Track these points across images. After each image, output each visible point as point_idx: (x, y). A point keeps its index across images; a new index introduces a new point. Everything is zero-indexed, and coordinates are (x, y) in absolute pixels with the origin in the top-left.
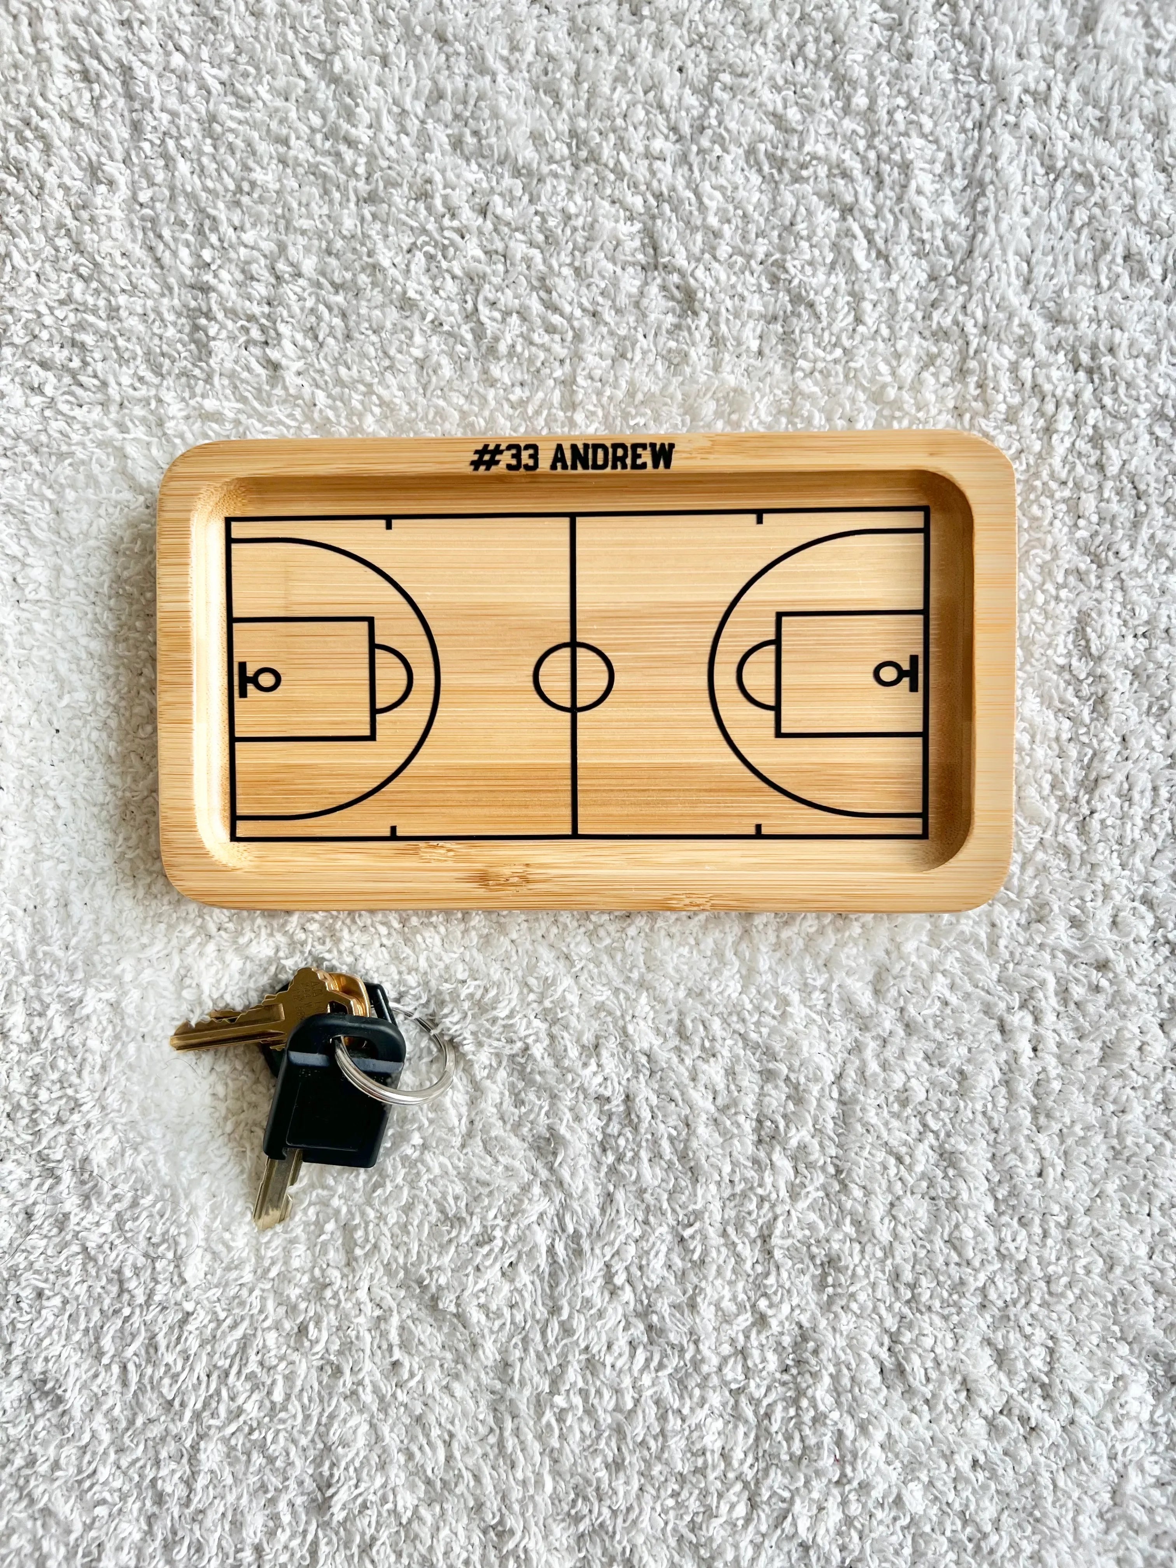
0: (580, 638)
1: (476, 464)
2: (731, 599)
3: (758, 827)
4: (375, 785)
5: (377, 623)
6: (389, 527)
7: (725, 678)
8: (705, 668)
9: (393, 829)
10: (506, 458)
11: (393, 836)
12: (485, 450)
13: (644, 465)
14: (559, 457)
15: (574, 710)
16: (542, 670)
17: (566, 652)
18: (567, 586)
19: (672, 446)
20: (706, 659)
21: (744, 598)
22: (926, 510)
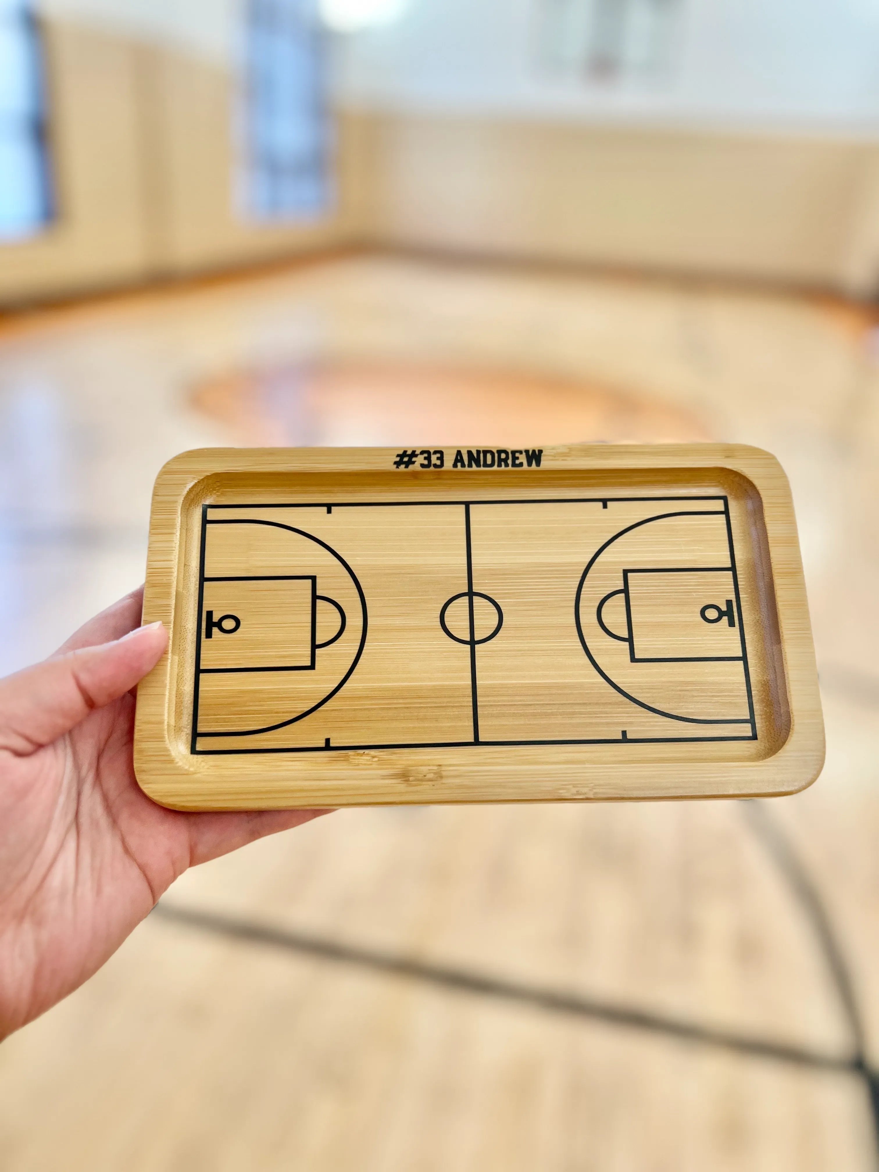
0: (475, 589)
1: (398, 464)
2: (588, 560)
3: (624, 733)
4: (313, 705)
5: (318, 581)
6: (329, 511)
7: (588, 618)
8: (573, 610)
9: (328, 741)
10: (420, 460)
11: (328, 747)
12: (405, 453)
13: (521, 464)
14: (459, 458)
15: (472, 643)
16: (447, 613)
17: (465, 600)
18: (465, 552)
19: (540, 451)
20: (573, 604)
21: (598, 560)
22: (724, 499)
